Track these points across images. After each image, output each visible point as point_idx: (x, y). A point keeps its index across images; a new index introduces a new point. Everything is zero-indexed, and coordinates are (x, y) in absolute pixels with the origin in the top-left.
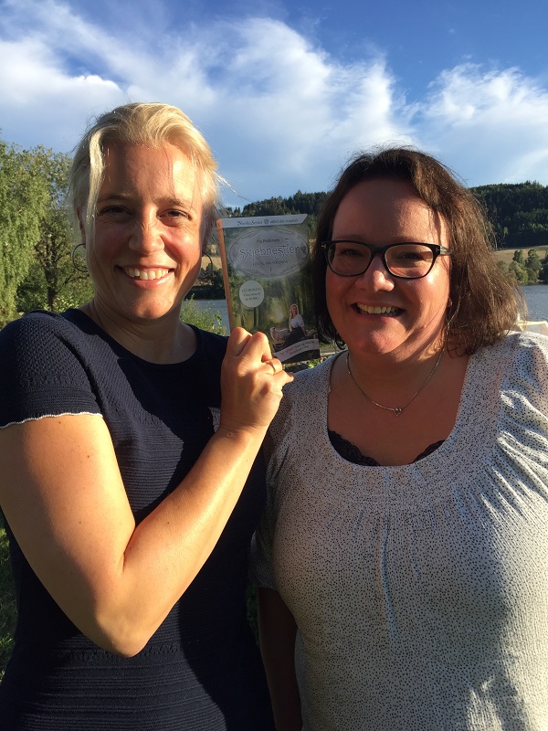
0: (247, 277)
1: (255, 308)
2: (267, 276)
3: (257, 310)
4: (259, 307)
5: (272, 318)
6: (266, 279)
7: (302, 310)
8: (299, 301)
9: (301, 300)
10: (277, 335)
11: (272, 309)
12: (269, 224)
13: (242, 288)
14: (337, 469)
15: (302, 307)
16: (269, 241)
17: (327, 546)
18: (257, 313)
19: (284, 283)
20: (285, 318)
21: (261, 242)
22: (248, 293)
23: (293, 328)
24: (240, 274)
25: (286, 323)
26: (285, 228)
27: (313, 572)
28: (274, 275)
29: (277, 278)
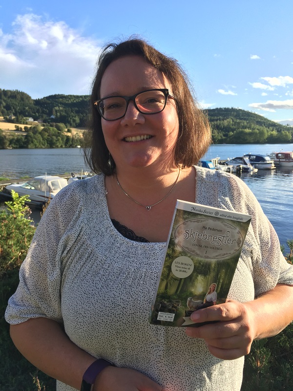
0: (184, 253)
1: (181, 279)
2: (201, 257)
3: (183, 281)
4: (185, 279)
5: (193, 290)
6: (200, 259)
7: (219, 289)
8: (219, 282)
9: (221, 281)
10: (192, 304)
11: (196, 283)
12: (219, 216)
13: (176, 260)
14: (121, 244)
15: (220, 286)
16: (214, 230)
17: (122, 297)
18: (182, 283)
19: (213, 266)
20: (203, 292)
21: (206, 228)
22: (180, 265)
23: (206, 301)
24: (178, 249)
25: (203, 295)
26: (230, 223)
27: (113, 316)
28: (207, 257)
29: (208, 260)
